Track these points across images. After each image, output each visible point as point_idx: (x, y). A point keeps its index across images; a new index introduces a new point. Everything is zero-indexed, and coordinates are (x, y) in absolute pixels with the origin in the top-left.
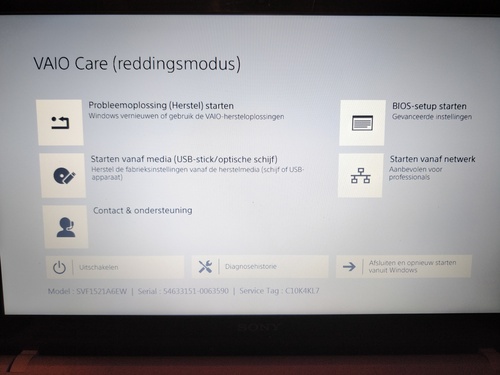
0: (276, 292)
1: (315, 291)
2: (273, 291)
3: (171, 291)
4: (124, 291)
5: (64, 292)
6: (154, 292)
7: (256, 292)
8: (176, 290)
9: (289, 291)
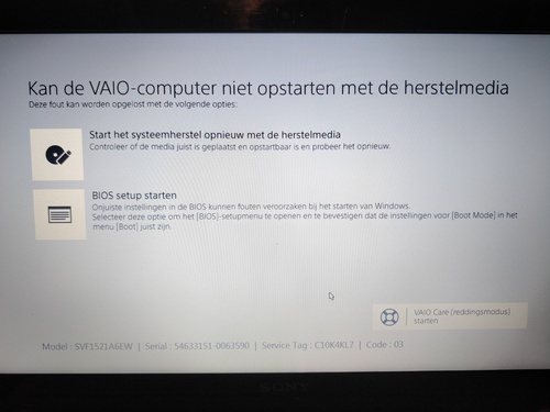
0: (303, 346)
1: (349, 345)
2: (301, 346)
3: (183, 346)
4: (129, 346)
5: (60, 347)
6: (164, 347)
7: (281, 346)
8: (189, 345)
9: (319, 345)
